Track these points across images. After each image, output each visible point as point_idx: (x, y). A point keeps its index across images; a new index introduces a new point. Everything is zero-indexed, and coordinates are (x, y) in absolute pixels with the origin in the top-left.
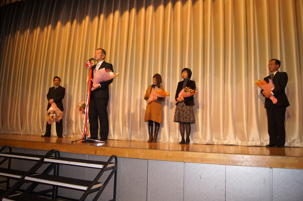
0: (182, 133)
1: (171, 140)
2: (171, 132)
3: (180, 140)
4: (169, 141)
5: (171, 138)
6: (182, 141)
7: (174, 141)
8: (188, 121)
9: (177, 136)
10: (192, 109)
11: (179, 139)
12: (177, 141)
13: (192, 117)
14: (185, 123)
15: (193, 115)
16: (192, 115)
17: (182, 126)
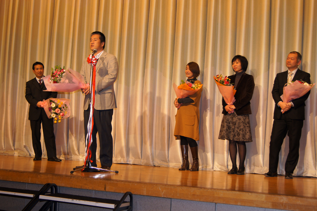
0: (233, 156)
1: (216, 167)
2: (216, 154)
3: (230, 168)
4: (213, 168)
5: (216, 163)
6: (233, 170)
7: (220, 168)
8: (241, 140)
9: (226, 161)
10: (247, 120)
11: (227, 165)
12: (224, 169)
13: (248, 134)
14: (237, 142)
15: (250, 131)
16: (248, 130)
17: (232, 146)
